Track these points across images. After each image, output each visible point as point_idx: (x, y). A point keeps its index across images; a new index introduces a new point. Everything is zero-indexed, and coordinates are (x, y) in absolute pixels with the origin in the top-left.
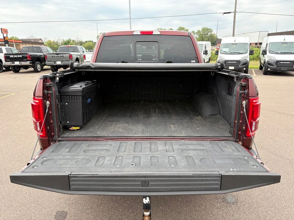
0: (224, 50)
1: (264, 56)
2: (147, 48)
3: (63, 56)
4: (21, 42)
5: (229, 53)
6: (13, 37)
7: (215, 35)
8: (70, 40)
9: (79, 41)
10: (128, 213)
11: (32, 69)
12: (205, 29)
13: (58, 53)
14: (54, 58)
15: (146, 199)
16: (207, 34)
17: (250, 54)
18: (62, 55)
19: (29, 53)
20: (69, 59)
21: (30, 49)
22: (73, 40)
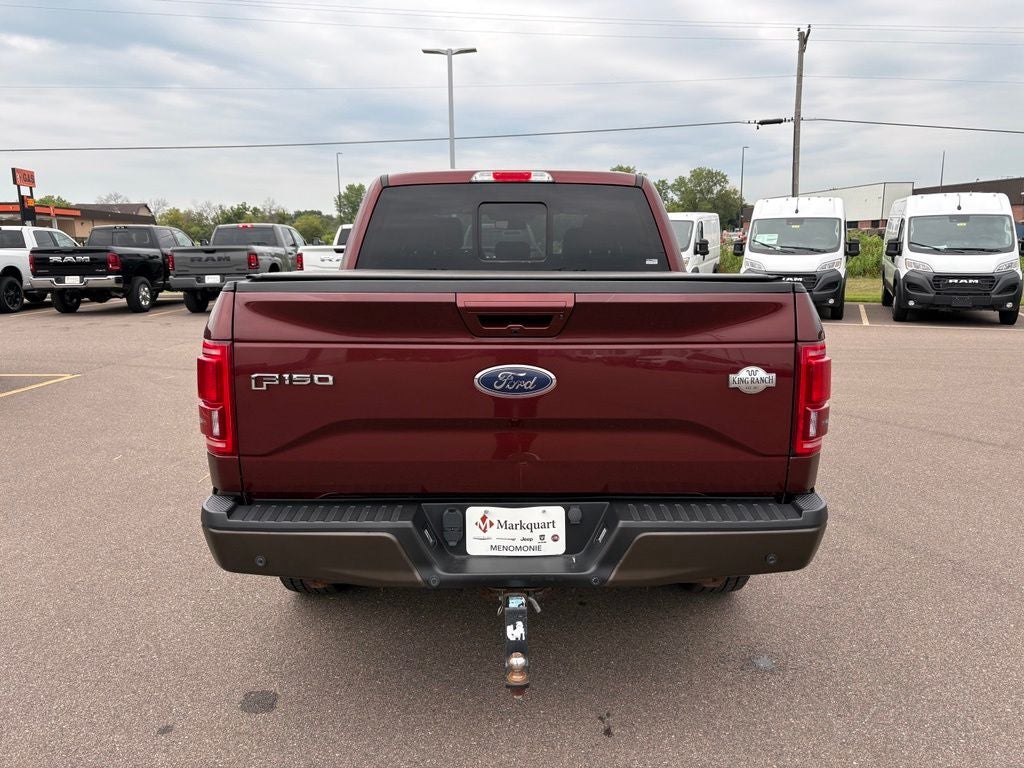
0: (764, 239)
1: (893, 260)
2: (509, 228)
3: (228, 259)
4: (78, 213)
5: (778, 248)
6: (49, 199)
7: (735, 192)
8: (245, 208)
9: (273, 212)
10: (458, 697)
11: (123, 301)
12: (701, 174)
13: (211, 247)
14: (197, 264)
15: (515, 628)
16: (710, 191)
17: (846, 254)
18: (221, 255)
19: (115, 248)
20: (246, 266)
21: (116, 237)
22: (255, 209)
